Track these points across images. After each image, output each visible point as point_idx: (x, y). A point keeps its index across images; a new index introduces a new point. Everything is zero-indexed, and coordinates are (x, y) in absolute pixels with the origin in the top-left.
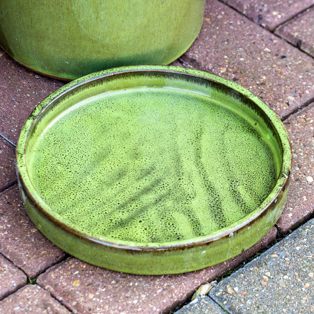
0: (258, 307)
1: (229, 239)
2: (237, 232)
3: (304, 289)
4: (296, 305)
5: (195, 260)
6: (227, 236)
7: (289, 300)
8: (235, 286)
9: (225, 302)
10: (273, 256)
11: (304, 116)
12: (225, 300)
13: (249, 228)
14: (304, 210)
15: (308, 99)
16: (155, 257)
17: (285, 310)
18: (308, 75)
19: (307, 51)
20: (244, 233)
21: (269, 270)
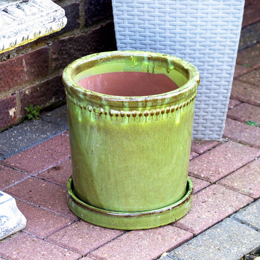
0: (191, 258)
1: (170, 211)
2: (173, 208)
3: (210, 252)
4: (208, 257)
5: (155, 220)
6: (169, 210)
7: (204, 255)
8: (179, 251)
9: (175, 257)
10: (193, 241)
11: (196, 196)
12: (175, 256)
13: (178, 207)
14: (204, 227)
15: (197, 191)
16: (138, 219)
17: (203, 259)
18: (194, 183)
19: (191, 175)
20: (176, 209)
21: (193, 246)
